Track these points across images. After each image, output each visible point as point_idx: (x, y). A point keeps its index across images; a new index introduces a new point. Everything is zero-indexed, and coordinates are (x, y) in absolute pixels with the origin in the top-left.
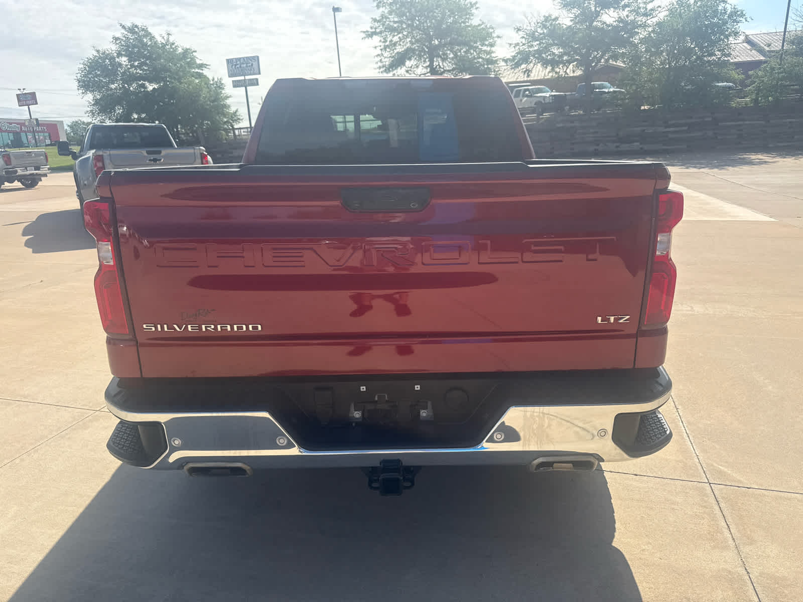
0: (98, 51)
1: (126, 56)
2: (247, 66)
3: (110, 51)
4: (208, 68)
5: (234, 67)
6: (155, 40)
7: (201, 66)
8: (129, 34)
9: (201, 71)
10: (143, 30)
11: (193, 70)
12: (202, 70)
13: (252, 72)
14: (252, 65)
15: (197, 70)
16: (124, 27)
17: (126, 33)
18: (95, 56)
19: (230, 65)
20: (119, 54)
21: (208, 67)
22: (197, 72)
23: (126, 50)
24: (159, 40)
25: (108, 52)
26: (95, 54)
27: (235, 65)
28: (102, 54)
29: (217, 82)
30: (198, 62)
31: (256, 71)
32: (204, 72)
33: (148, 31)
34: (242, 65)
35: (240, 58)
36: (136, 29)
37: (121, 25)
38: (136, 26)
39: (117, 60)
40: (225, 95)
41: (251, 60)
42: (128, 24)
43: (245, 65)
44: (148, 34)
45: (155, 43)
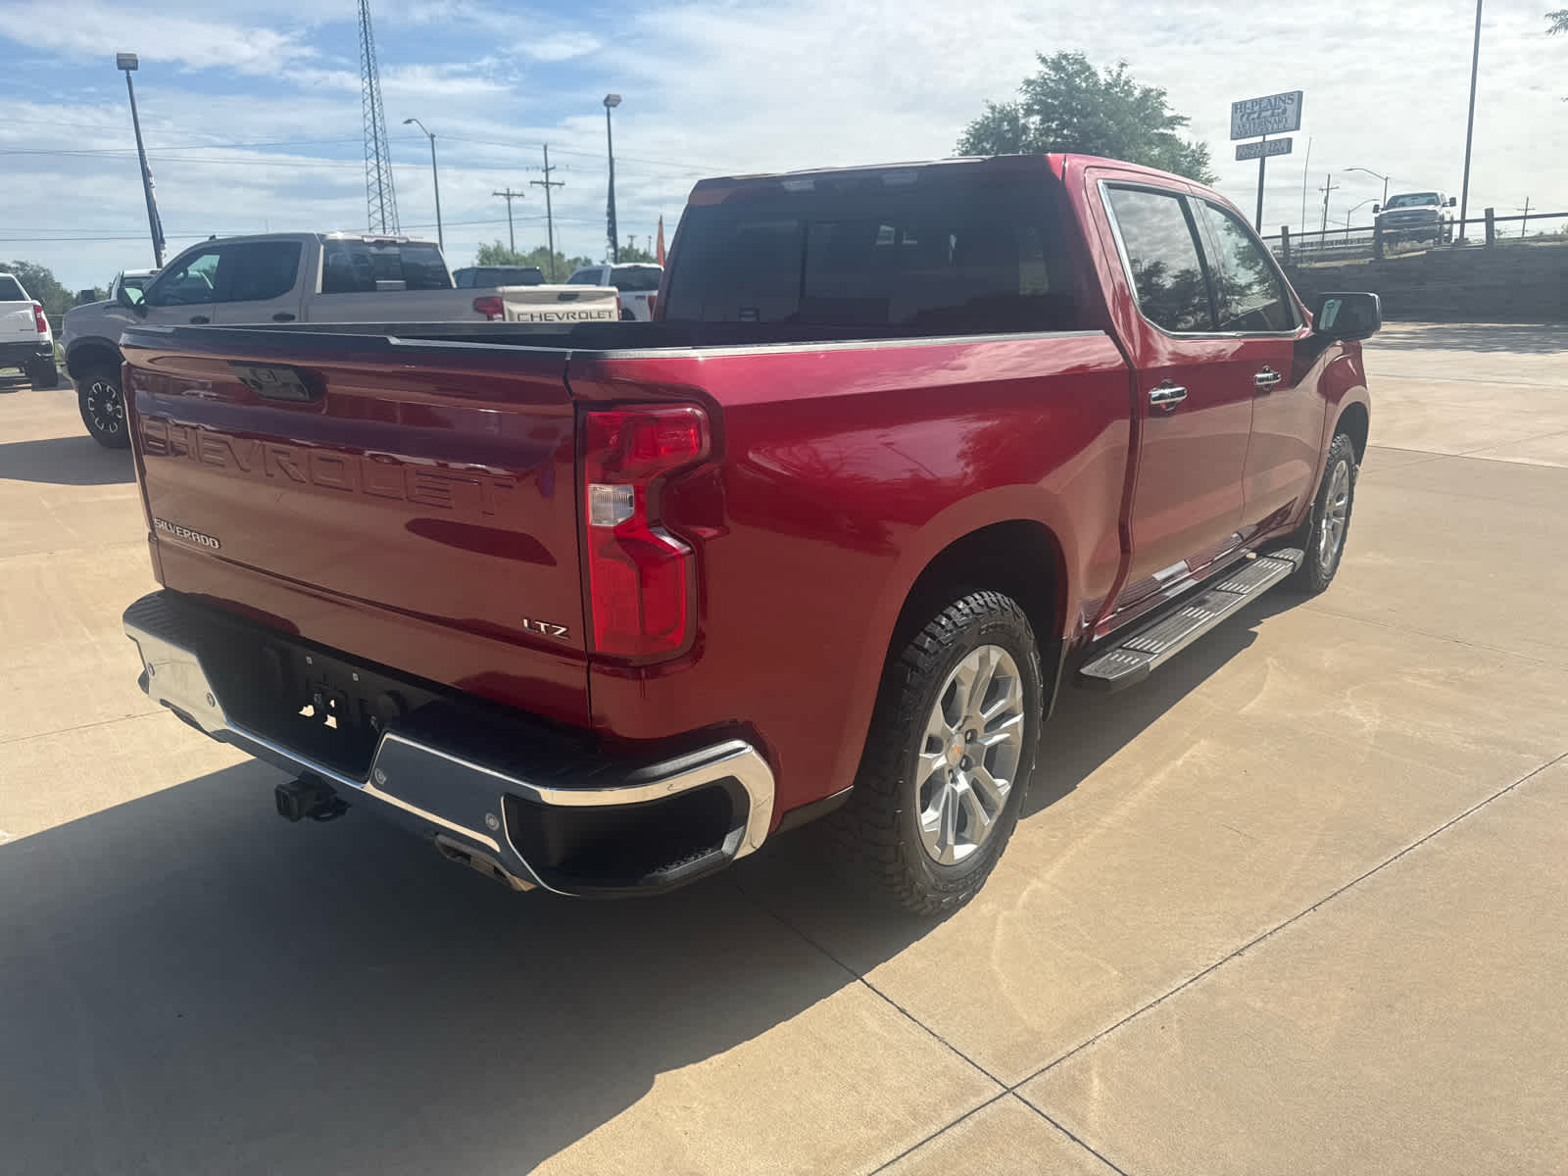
0: (993, 108)
1: (1038, 112)
2: (1273, 115)
3: (1013, 106)
4: (1187, 125)
5: (1244, 119)
6: (1095, 79)
7: (1173, 121)
8: (1051, 72)
9: (1170, 132)
10: (1076, 61)
11: (1155, 131)
12: (1173, 129)
13: (1281, 126)
14: (1285, 111)
15: (1161, 130)
16: (1044, 60)
17: (1047, 70)
18: (987, 118)
19: (1239, 114)
20: (1029, 112)
21: (1185, 122)
22: (1162, 134)
23: (1040, 102)
24: (1103, 77)
25: (1009, 109)
26: (986, 115)
27: (1249, 114)
28: (999, 113)
29: (1193, 151)
30: (1167, 113)
31: (1291, 122)
32: (1175, 132)
33: (1084, 63)
34: (1264, 114)
35: (1261, 99)
36: (1064, 63)
37: (1040, 58)
38: (1065, 57)
39: (1022, 121)
40: (1206, 177)
41: (1284, 101)
42: (1051, 54)
43: (1269, 112)
44: (1085, 68)
45: (1096, 83)
